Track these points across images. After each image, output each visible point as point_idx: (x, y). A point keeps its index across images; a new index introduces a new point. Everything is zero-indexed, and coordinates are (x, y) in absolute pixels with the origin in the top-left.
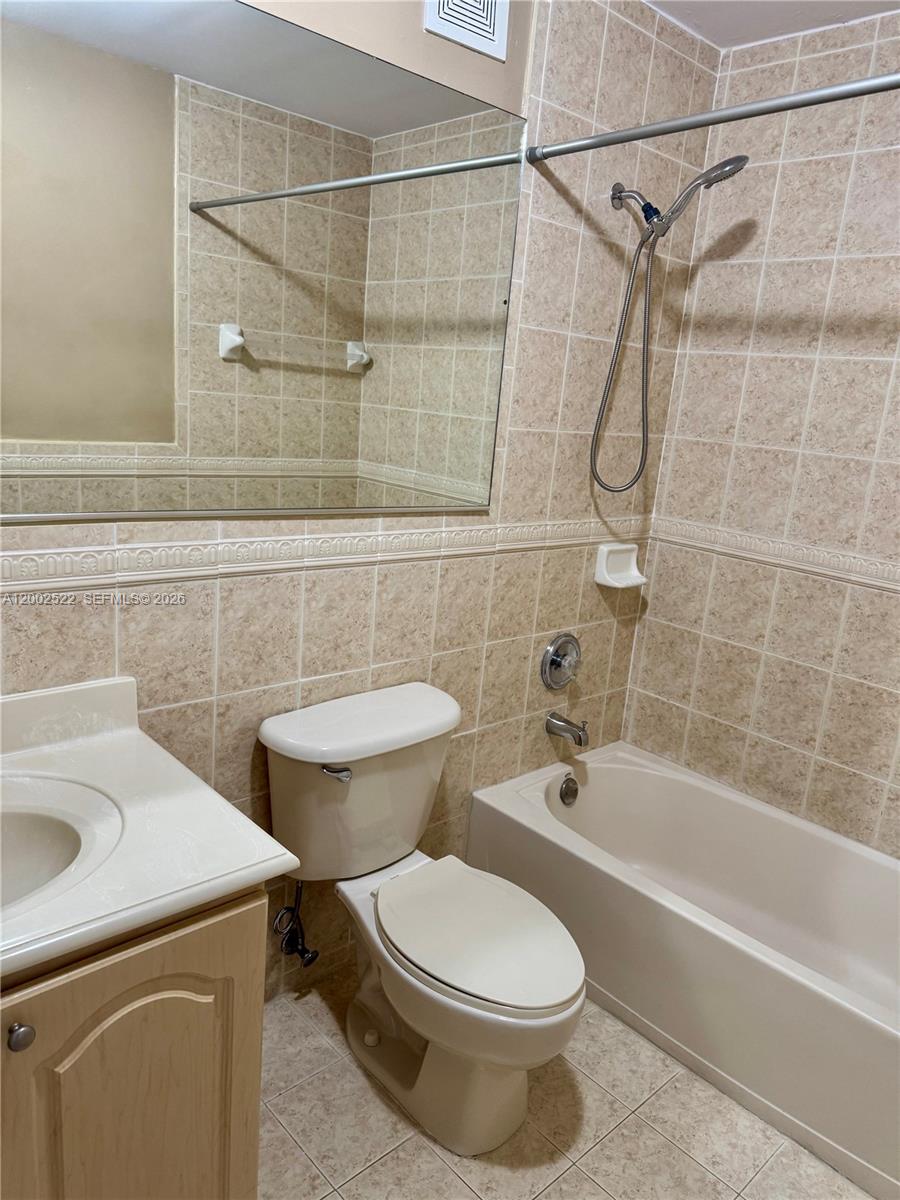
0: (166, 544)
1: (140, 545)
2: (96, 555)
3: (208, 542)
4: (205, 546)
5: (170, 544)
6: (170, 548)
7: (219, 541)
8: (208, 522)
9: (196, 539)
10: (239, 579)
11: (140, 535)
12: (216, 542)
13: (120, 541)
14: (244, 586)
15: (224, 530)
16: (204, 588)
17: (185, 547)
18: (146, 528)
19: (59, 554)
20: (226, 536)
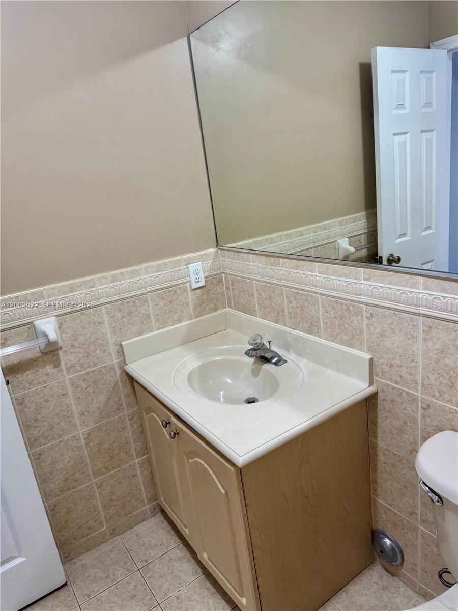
0: (387, 286)
1: (374, 284)
2: (353, 284)
3: (413, 290)
4: (411, 292)
5: (390, 286)
6: (390, 289)
7: (421, 291)
8: (413, 276)
9: (406, 286)
10: (437, 321)
11: (374, 277)
12: (419, 291)
13: (365, 279)
14: (440, 327)
15: (424, 284)
16: (412, 320)
17: (398, 290)
18: (377, 274)
19: (339, 280)
20: (426, 288)
